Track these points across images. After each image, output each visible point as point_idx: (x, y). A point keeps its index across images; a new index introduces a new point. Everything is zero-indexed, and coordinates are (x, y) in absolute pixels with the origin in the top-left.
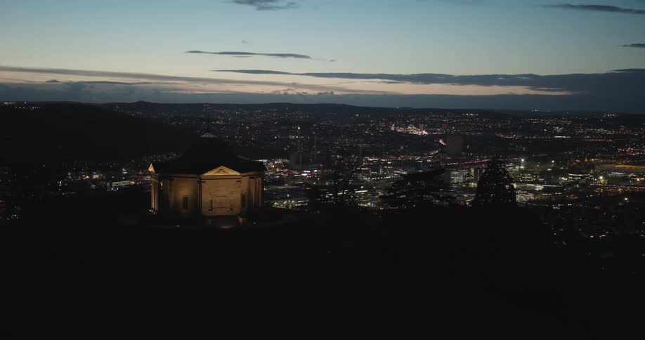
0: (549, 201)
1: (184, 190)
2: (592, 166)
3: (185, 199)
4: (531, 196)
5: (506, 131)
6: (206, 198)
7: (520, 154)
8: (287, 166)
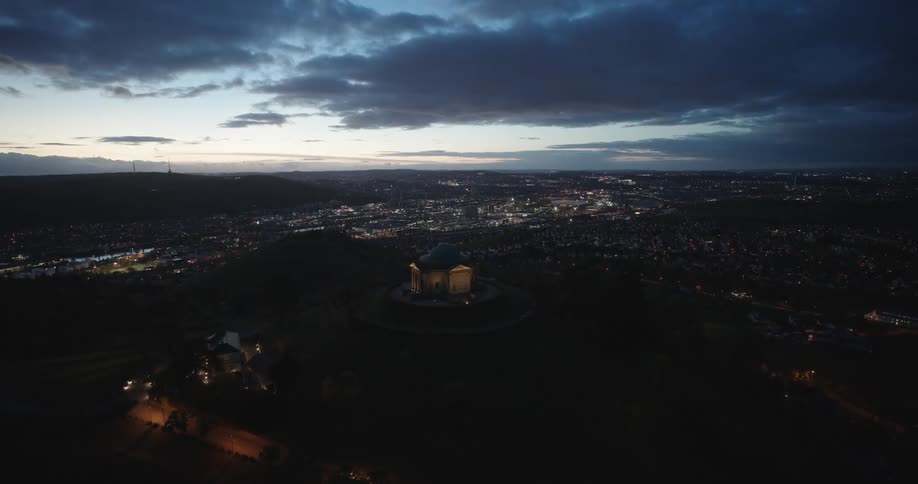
0: (528, 223)
1: (436, 279)
2: (549, 201)
3: (437, 284)
4: (521, 220)
5: (501, 182)
6: (451, 284)
7: (511, 196)
8: (386, 207)
